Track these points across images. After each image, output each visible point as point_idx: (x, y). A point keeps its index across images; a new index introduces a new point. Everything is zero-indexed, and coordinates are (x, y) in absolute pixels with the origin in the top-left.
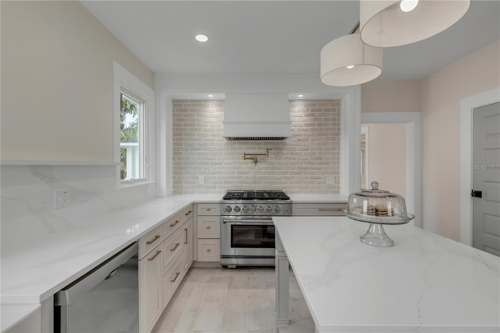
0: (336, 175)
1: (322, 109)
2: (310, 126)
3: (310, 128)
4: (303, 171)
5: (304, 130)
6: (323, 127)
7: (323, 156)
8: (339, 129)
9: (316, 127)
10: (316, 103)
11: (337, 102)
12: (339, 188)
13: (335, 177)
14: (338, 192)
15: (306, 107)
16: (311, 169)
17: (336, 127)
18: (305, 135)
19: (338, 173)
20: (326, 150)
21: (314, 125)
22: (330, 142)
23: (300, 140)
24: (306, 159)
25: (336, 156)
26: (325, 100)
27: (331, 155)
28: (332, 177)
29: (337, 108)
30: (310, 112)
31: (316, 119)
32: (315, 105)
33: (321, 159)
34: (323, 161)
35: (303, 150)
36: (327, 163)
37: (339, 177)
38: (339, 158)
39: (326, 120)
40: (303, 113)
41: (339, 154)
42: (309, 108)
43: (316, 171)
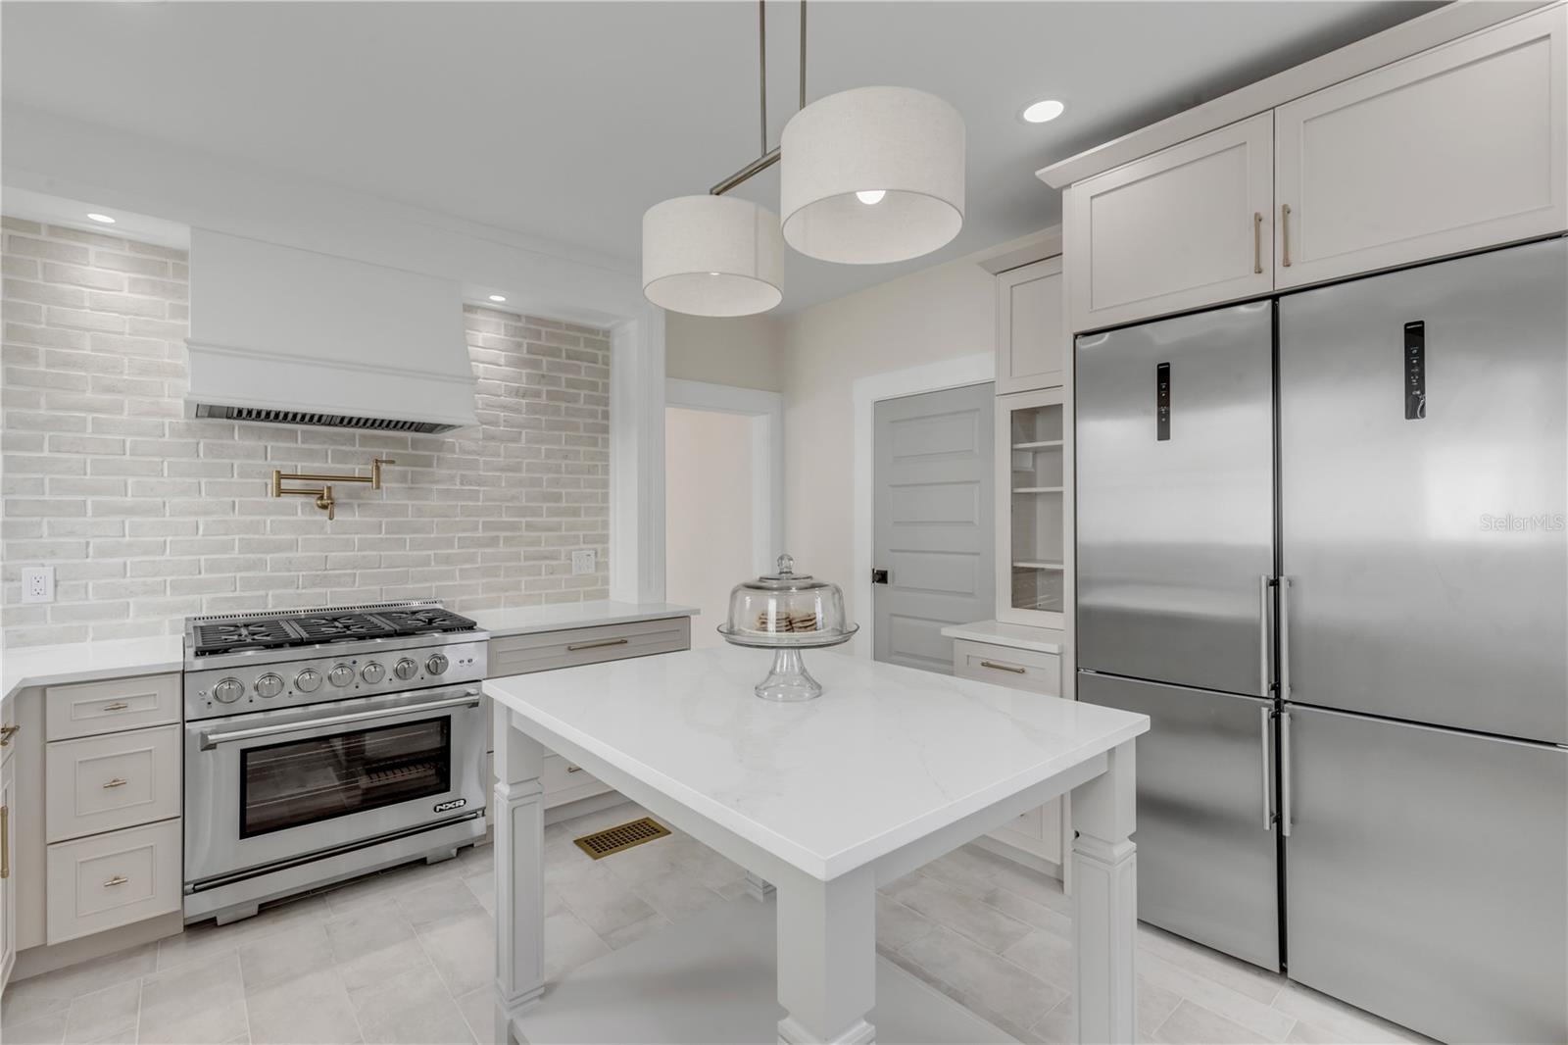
0: (599, 547)
1: (561, 350)
2: (523, 396)
3: (524, 401)
4: (502, 534)
5: (504, 408)
6: (563, 405)
7: (564, 491)
8: (606, 415)
9: (544, 400)
10: (543, 330)
11: (600, 337)
12: (606, 581)
13: (596, 553)
14: (604, 594)
15: (512, 336)
16: (526, 530)
17: (600, 409)
18: (507, 423)
19: (604, 539)
20: (571, 473)
21: (537, 394)
22: (582, 449)
23: (493, 438)
24: (513, 498)
25: (600, 491)
26: (570, 327)
27: (585, 488)
28: (588, 553)
29: (600, 353)
30: (525, 355)
31: (543, 376)
32: (538, 335)
33: (557, 498)
34: (564, 504)
35: (502, 470)
36: (575, 512)
37: (606, 552)
38: (605, 497)
39: (570, 384)
40: (503, 353)
41: (605, 484)
42: (520, 340)
43: (544, 535)
